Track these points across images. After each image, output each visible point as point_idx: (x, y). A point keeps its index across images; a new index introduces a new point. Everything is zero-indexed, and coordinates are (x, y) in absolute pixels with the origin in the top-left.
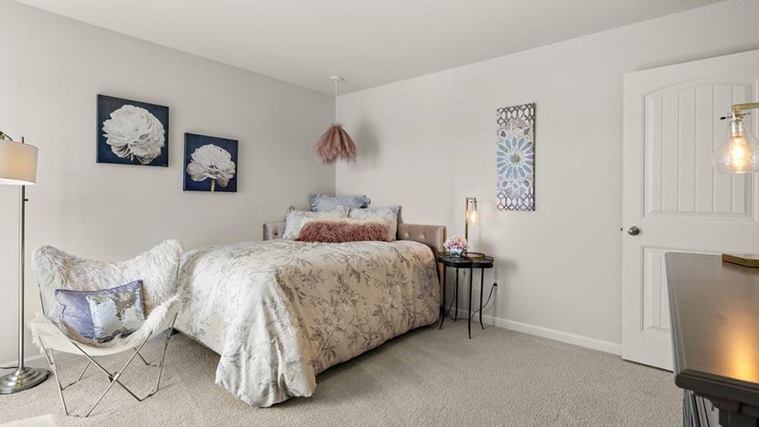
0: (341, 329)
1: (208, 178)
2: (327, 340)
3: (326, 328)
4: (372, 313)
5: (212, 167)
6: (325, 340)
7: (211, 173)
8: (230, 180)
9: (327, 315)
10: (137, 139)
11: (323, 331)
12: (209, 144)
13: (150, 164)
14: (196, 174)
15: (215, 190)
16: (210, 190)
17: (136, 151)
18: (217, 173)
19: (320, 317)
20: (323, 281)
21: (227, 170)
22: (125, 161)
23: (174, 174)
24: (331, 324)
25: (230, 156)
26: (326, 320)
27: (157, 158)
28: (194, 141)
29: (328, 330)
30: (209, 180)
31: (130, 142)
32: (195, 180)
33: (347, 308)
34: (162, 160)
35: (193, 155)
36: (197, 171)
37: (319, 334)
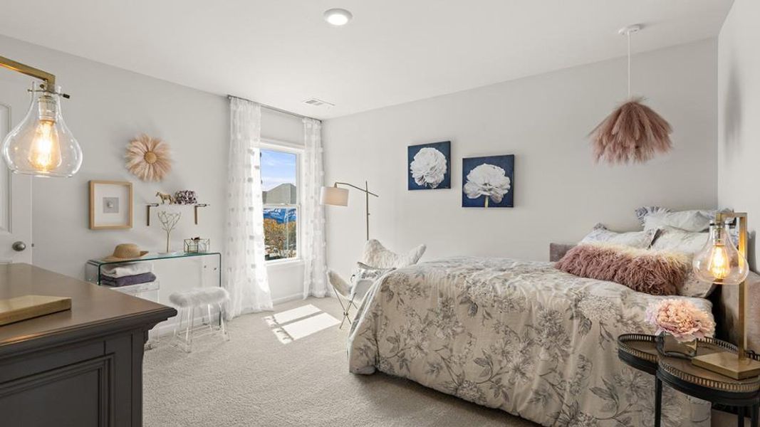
0: (421, 349)
1: (482, 195)
2: (402, 350)
3: (405, 339)
4: (474, 358)
5: (486, 184)
6: (400, 349)
7: (485, 191)
8: (505, 195)
9: (413, 328)
10: (429, 171)
11: (402, 339)
12: (482, 164)
13: (437, 188)
14: (471, 192)
15: (489, 206)
16: (484, 206)
17: (429, 180)
18: (490, 190)
19: (406, 327)
20: (427, 297)
21: (502, 186)
22: (422, 188)
23: (455, 193)
24: (413, 339)
25: (504, 172)
26: (409, 332)
27: (442, 182)
28: (469, 164)
29: (407, 342)
30: (483, 197)
31: (425, 174)
32: (470, 197)
33: (440, 334)
34: (446, 184)
35: (468, 177)
36: (471, 190)
37: (397, 340)
